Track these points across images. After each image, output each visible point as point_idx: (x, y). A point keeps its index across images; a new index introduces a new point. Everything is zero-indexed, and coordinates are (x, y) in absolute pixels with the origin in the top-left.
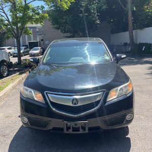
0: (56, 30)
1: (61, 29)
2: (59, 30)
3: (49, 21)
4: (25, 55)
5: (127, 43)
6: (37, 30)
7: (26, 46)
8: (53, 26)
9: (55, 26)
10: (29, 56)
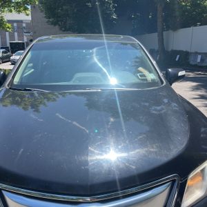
0: (52, 26)
1: (59, 25)
2: (57, 26)
3: (42, 11)
4: (3, 62)
5: (154, 50)
6: (24, 25)
7: (7, 48)
8: (47, 20)
9: (51, 20)
10: (10, 63)
